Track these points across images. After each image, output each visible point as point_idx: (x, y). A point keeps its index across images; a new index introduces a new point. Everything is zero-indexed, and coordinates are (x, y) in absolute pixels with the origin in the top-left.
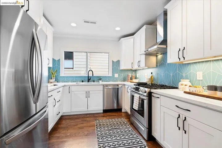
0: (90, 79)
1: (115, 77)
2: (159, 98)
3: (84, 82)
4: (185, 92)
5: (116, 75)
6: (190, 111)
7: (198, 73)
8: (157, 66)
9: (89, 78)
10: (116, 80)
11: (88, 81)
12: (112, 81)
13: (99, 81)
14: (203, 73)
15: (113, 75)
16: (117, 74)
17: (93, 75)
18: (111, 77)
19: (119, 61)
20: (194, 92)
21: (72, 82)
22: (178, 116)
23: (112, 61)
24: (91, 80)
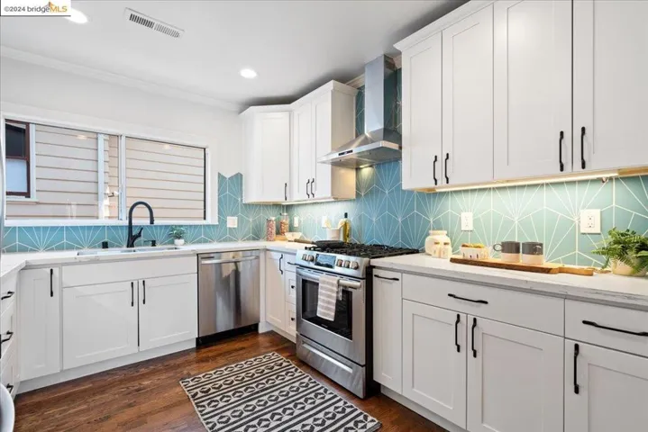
0: (139, 235)
1: (228, 226)
2: (397, 280)
3: (113, 246)
4: (453, 260)
5: (232, 222)
6: (486, 303)
7: (463, 215)
8: (358, 195)
9: (135, 232)
10: (231, 236)
11: (130, 244)
12: (220, 241)
13: (173, 243)
14: (474, 216)
15: (222, 221)
16: (236, 218)
17: (152, 222)
18: (213, 226)
19: (241, 175)
20: (475, 258)
21: (52, 250)
22: (456, 319)
23: (219, 174)
24: (142, 239)
